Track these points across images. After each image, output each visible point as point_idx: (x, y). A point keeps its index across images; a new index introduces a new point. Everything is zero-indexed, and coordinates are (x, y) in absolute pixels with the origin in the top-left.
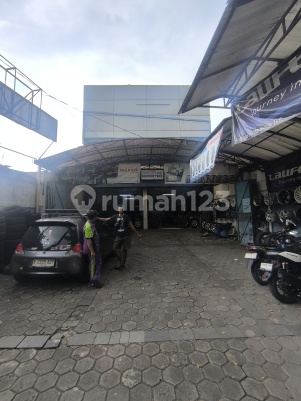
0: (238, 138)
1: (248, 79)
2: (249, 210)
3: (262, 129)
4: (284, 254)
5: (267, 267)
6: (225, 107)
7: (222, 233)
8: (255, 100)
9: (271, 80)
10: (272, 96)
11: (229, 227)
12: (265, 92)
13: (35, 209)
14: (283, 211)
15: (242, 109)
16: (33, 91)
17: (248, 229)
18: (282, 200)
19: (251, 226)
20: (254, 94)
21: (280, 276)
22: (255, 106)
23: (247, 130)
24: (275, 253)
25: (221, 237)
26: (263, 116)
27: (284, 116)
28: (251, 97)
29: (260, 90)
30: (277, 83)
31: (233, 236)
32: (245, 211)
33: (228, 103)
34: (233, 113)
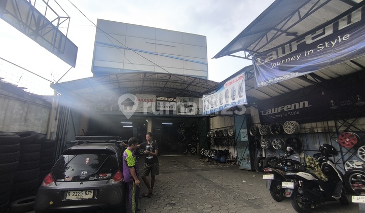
0: (260, 82)
1: (268, 42)
2: (246, 139)
3: (281, 78)
4: (300, 174)
5: (288, 185)
6: (246, 58)
7: (222, 159)
8: (275, 57)
9: (290, 46)
10: (290, 56)
11: (227, 153)
12: (284, 52)
13: (46, 135)
14: (275, 140)
15: (262, 62)
16: (59, 18)
17: (246, 155)
18: (274, 131)
19: (248, 152)
20: (274, 53)
21: (301, 192)
22: (275, 61)
23: (268, 78)
24: (292, 174)
25: (221, 163)
26: (282, 69)
27: (300, 71)
28: (272, 55)
29: (280, 50)
30: (295, 48)
31: (231, 162)
32: (243, 140)
33: (249, 56)
34: (254, 63)
